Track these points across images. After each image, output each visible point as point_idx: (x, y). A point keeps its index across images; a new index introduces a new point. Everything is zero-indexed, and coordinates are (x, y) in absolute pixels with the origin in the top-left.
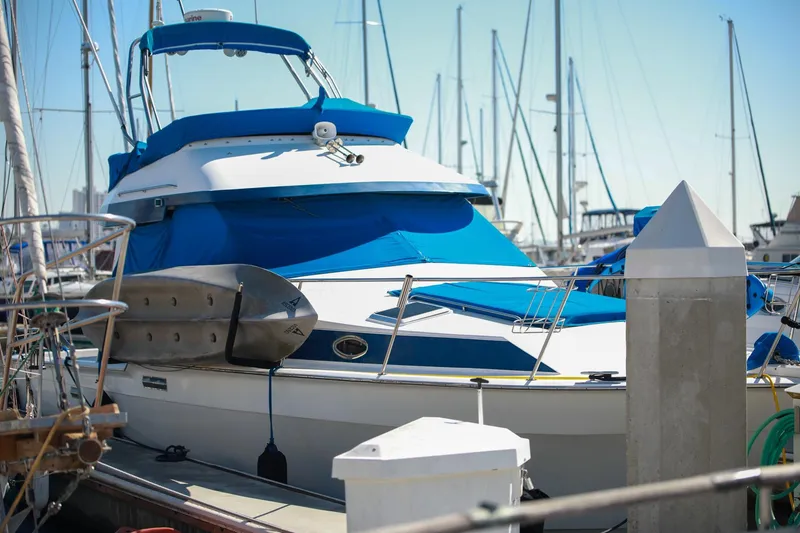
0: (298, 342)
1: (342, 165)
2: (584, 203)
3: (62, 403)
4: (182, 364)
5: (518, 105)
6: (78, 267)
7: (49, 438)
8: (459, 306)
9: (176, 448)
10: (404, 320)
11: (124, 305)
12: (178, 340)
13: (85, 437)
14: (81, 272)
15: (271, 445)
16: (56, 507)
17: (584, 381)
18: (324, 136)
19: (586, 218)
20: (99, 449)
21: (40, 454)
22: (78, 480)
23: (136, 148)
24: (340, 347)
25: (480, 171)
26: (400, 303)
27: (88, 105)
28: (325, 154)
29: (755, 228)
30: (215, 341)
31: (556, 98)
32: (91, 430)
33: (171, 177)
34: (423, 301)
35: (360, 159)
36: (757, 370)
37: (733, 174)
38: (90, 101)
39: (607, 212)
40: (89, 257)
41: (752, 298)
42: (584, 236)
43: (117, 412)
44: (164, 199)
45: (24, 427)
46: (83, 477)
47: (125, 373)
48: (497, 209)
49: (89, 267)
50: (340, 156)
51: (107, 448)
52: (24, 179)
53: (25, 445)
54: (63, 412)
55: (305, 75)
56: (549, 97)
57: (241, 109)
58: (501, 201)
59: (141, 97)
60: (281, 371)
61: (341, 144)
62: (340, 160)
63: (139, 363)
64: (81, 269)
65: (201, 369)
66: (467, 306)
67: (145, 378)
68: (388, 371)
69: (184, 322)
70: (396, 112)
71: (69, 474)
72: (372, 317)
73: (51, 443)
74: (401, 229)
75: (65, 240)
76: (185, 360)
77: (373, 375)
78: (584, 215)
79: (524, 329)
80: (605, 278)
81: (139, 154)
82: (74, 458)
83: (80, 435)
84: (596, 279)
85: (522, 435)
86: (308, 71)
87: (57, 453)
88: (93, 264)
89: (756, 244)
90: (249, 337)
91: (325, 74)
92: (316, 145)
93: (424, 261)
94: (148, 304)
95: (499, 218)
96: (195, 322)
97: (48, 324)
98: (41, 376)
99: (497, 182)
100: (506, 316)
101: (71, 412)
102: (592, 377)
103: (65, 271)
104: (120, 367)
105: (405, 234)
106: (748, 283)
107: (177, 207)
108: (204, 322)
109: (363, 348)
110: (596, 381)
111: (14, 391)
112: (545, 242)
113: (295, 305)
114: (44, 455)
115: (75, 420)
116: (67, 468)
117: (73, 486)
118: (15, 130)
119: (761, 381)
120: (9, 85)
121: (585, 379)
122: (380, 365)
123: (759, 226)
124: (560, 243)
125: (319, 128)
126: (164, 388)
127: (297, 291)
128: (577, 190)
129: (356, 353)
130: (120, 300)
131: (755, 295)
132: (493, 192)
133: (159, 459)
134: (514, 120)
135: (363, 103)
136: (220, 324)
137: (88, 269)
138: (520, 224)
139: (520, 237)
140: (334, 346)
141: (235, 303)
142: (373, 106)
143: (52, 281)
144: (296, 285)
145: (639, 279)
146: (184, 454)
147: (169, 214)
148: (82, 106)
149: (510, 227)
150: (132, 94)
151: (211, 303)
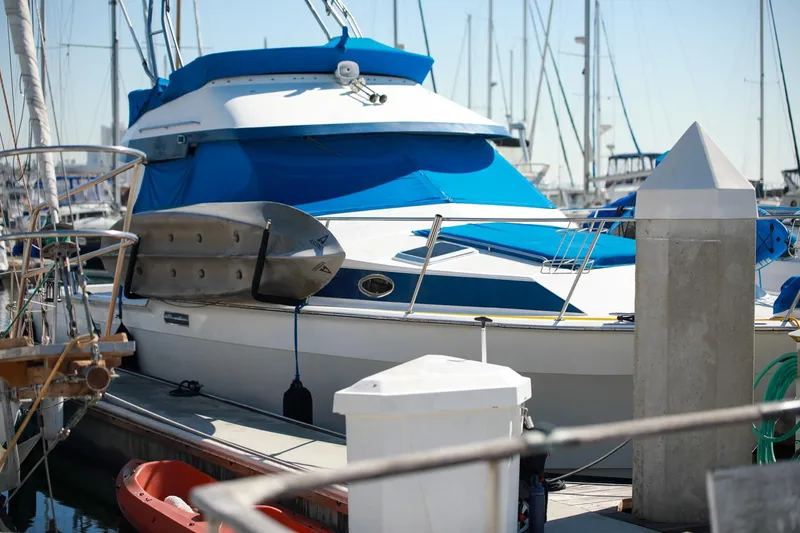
0: (326, 279)
1: (365, 105)
2: (611, 147)
3: (72, 331)
4: (205, 300)
5: (547, 44)
6: (103, 203)
7: (58, 364)
8: (483, 246)
9: (190, 383)
10: (432, 260)
11: (134, 236)
12: (203, 276)
13: (94, 364)
14: (107, 208)
15: (297, 382)
16: (65, 432)
17: (613, 322)
18: (346, 75)
19: (613, 161)
20: (107, 376)
21: (48, 381)
22: (86, 407)
23: (157, 84)
24: (365, 285)
25: (509, 113)
26: (430, 243)
27: (115, 41)
28: (348, 93)
29: (787, 173)
30: (241, 277)
31: (585, 40)
32: (99, 358)
33: (194, 113)
34: (449, 241)
35: (383, 99)
36: (784, 314)
37: (761, 120)
38: (117, 38)
39: (633, 156)
40: (114, 194)
41: (775, 242)
42: (610, 180)
43: (126, 340)
44: (187, 135)
45: (34, 353)
46: (90, 404)
47: (146, 308)
48: (524, 151)
49: (115, 203)
50: (363, 96)
51: (115, 375)
52: (37, 110)
53: (35, 372)
54: (72, 340)
55: (326, 14)
56: (578, 39)
57: (270, 47)
58: (528, 143)
59: (162, 34)
60: (306, 308)
61: (364, 83)
62: (362, 100)
63: (161, 299)
64: (106, 205)
65: (225, 305)
66: (493, 246)
67: (166, 313)
68: (415, 310)
69: (210, 259)
70: (425, 54)
71: (77, 400)
72: (398, 256)
73: (59, 370)
74: (424, 169)
75: (90, 176)
76: (210, 296)
77: (401, 314)
78: (610, 158)
79: (553, 270)
80: (626, 220)
81: (161, 90)
82: (82, 384)
83: (89, 362)
84: (618, 221)
85: (523, 374)
86: (328, 10)
87: (66, 379)
88: (118, 200)
89: (786, 190)
90: (276, 274)
91: (345, 14)
92: (338, 83)
93: (447, 202)
94: (172, 239)
95: (526, 160)
96: (220, 259)
97: (59, 254)
98: (56, 309)
99: (525, 125)
100: (534, 258)
101: (80, 340)
102: (620, 318)
103: (91, 207)
104: (142, 302)
105: (428, 174)
106: (772, 227)
107: (199, 144)
108: (229, 259)
109: (389, 287)
110: (625, 322)
111: (30, 324)
112: (572, 185)
113: (323, 243)
114: (52, 382)
115: (84, 348)
116: (75, 394)
117: (81, 413)
118: (30, 62)
119: (788, 324)
120: (23, 18)
121: (614, 320)
122: (407, 304)
123: (791, 171)
124: (587, 186)
125: (342, 68)
126: (186, 324)
127: (324, 229)
128: (601, 133)
129: (381, 292)
130: (130, 231)
131: (778, 239)
132: (521, 134)
133: (172, 394)
134: (543, 58)
135: (392, 46)
136: (246, 262)
137: (114, 206)
138: (548, 166)
139: (547, 180)
140: (360, 284)
141: (263, 241)
142: (402, 46)
143: (78, 217)
144: (324, 223)
145: (649, 220)
146: (199, 389)
147: (191, 151)
148: (109, 43)
149: (537, 169)
150: (153, 30)
151: (238, 241)
